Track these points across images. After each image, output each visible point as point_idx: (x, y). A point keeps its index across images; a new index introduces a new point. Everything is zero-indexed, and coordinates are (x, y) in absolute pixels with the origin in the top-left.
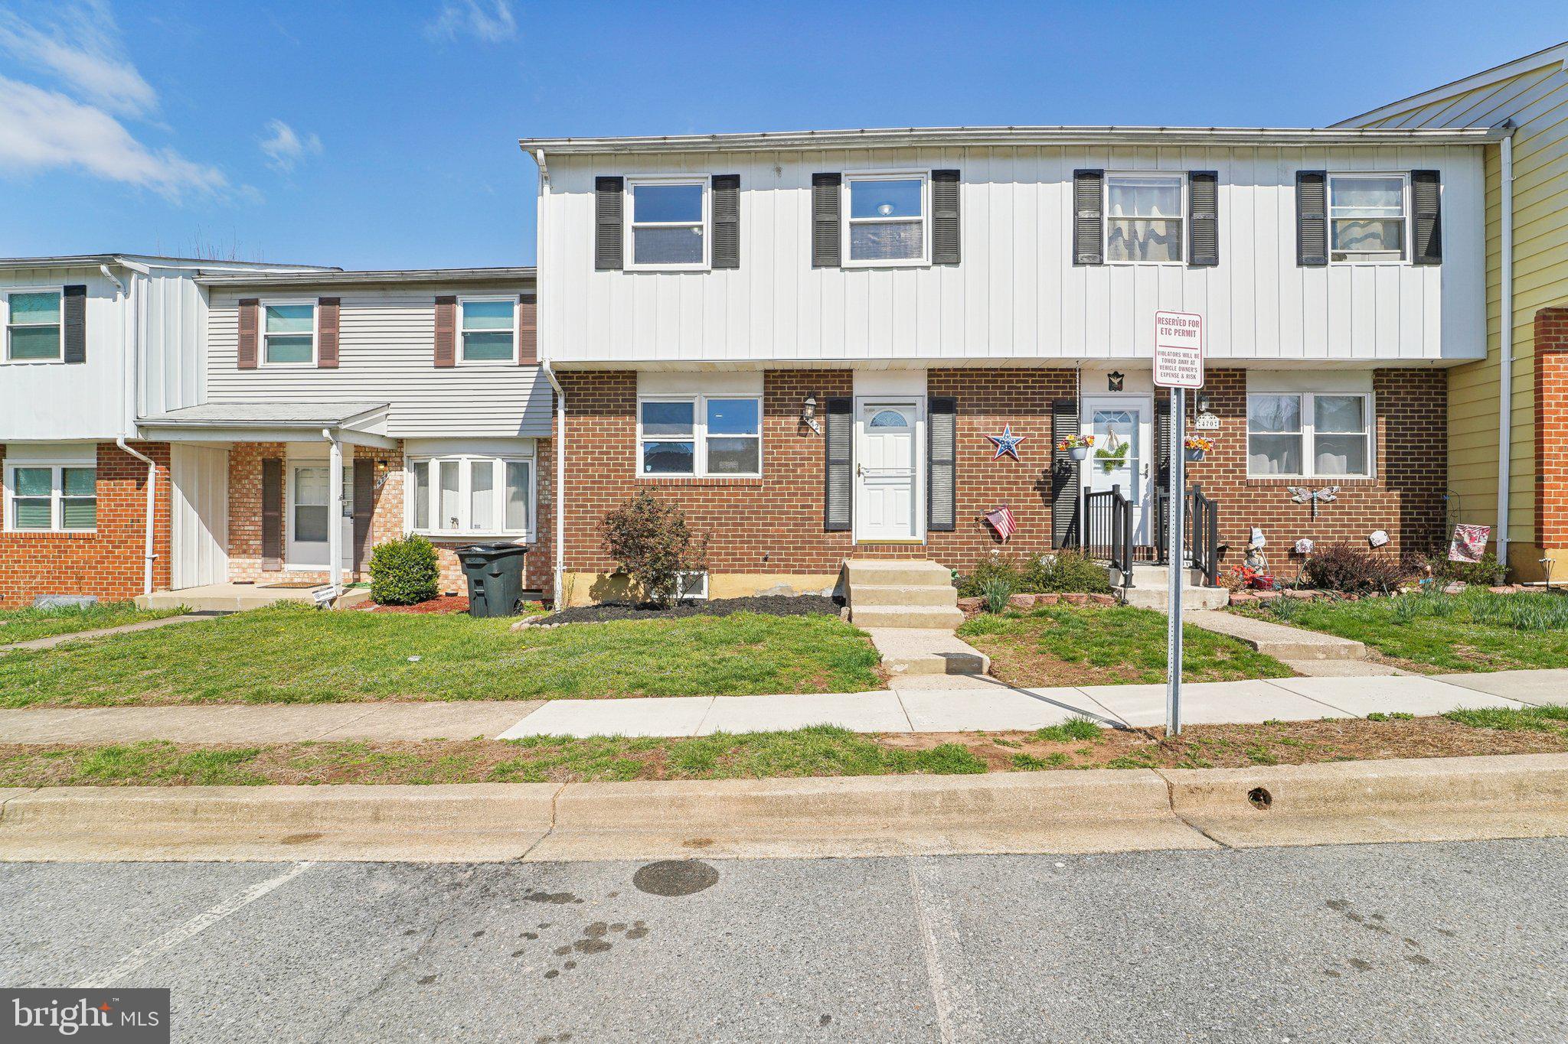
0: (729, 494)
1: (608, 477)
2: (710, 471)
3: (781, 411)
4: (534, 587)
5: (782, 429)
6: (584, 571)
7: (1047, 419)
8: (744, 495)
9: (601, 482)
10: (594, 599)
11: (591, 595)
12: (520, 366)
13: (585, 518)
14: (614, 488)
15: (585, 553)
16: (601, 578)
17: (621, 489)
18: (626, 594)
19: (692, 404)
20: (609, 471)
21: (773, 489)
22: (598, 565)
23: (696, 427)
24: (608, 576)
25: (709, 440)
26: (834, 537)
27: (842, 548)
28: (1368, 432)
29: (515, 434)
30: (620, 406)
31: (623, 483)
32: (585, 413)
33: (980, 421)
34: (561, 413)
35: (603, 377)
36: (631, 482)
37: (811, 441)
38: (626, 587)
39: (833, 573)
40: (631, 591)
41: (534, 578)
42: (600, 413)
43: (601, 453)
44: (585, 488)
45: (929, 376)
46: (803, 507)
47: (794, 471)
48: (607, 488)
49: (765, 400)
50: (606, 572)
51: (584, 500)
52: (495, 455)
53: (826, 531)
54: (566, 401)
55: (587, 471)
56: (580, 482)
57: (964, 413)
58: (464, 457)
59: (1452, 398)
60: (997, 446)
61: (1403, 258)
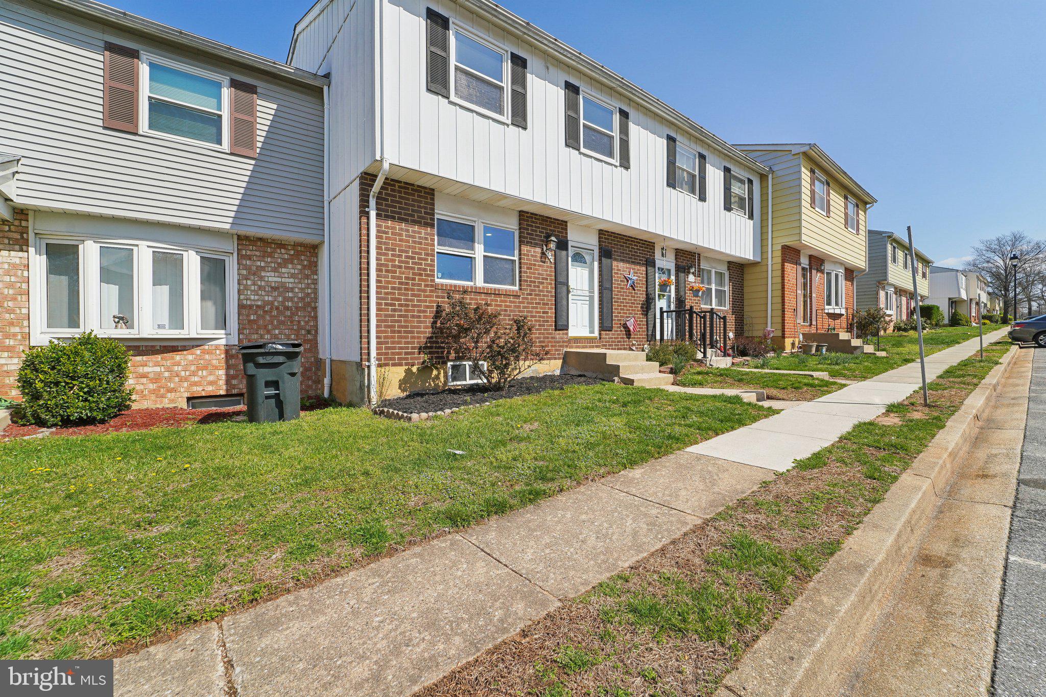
0: (501, 301)
1: (414, 279)
2: (485, 282)
3: (531, 243)
4: (235, 391)
5: (532, 256)
6: (394, 365)
7: (644, 269)
8: (511, 302)
9: (407, 284)
10: (403, 391)
11: (400, 388)
12: (232, 154)
13: (393, 316)
14: (419, 290)
15: (394, 348)
16: (408, 372)
17: (425, 291)
18: (430, 384)
19: (473, 227)
20: (414, 274)
21: (527, 299)
22: (406, 359)
23: (476, 245)
24: (414, 369)
25: (485, 256)
26: (559, 334)
27: (563, 342)
28: (726, 289)
29: (228, 226)
30: (423, 218)
31: (426, 286)
32: (393, 218)
33: (621, 265)
34: (373, 214)
35: (408, 189)
36: (432, 286)
37: (548, 267)
38: (430, 377)
39: (559, 359)
40: (434, 381)
41: (234, 382)
42: (406, 221)
43: (407, 257)
44: (393, 288)
45: (599, 234)
46: (544, 313)
47: (538, 287)
48: (413, 290)
49: (520, 233)
50: (413, 365)
51: (392, 299)
52: (187, 247)
53: (556, 330)
54: (377, 203)
55: (395, 272)
56: (388, 282)
57: (616, 260)
58: (143, 244)
59: (746, 277)
60: (628, 281)
61: (745, 214)
